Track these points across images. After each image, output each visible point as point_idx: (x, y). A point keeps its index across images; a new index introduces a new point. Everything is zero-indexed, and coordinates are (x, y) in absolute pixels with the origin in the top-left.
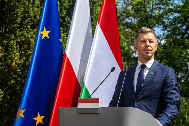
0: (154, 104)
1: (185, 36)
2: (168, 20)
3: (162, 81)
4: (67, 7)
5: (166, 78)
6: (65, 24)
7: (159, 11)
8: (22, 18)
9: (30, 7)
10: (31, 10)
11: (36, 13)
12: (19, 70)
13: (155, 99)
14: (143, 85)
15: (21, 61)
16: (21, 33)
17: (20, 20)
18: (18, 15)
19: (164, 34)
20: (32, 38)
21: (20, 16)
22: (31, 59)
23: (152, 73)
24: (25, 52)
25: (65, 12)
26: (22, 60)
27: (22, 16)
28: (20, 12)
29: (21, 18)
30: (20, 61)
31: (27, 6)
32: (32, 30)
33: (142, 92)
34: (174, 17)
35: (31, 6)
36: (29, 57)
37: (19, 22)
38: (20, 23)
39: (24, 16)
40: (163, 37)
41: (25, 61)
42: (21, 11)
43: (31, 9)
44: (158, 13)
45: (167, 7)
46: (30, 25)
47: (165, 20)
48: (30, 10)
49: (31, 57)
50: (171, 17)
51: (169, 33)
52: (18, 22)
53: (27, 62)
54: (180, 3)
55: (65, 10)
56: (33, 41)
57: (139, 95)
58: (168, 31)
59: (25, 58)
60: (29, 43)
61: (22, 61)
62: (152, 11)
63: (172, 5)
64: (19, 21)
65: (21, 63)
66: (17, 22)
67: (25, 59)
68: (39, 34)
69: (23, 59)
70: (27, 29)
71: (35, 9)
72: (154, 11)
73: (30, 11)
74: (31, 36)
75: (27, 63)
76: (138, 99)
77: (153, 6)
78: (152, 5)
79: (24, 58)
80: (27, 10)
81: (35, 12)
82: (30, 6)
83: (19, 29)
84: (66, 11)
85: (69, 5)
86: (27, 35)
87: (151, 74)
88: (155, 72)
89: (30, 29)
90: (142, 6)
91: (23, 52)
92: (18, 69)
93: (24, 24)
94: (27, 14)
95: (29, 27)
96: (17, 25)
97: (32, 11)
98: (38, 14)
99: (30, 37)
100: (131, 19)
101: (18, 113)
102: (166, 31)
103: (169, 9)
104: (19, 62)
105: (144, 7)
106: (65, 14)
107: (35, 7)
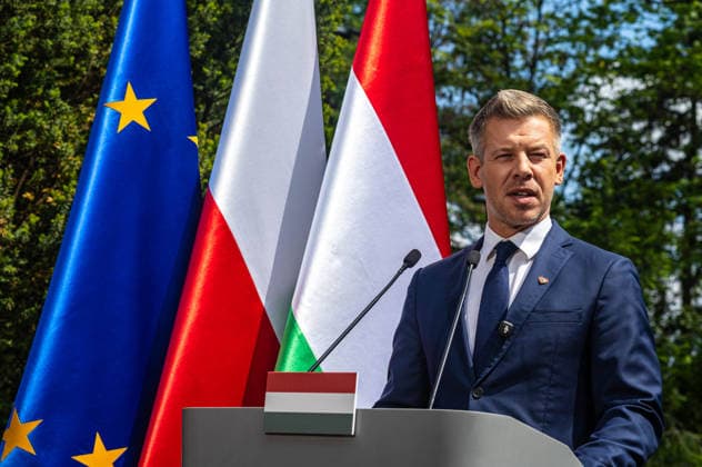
0: (549, 407)
1: (658, 170)
2: (596, 104)
3: (584, 315)
4: (211, 20)
5: (601, 302)
6: (201, 88)
7: (561, 69)
8: (29, 55)
9: (62, 13)
10: (66, 24)
11: (85, 38)
12: (10, 269)
13: (553, 386)
14: (506, 329)
15: (18, 232)
16: (24, 117)
17: (21, 64)
18: (15, 40)
19: (576, 158)
20: (66, 138)
21: (21, 45)
22: (60, 226)
23: (544, 280)
24: (39, 195)
25: (202, 39)
26: (25, 228)
27: (30, 47)
28: (24, 28)
29: (24, 54)
30: (14, 231)
31: (50, 6)
32: (68, 107)
33: (501, 354)
34: (619, 92)
35: (65, 10)
36: (54, 217)
37: (17, 73)
38: (20, 75)
39: (38, 46)
40: (573, 170)
41: (36, 231)
42: (25, 25)
43: (68, 19)
44: (556, 75)
45: (592, 52)
46: (62, 88)
47: (581, 102)
48: (62, 25)
49: (60, 219)
50: (607, 92)
51: (598, 154)
52: (14, 69)
53: (43, 235)
54: (644, 37)
55: (201, 31)
56: (71, 151)
57: (488, 370)
58: (594, 148)
59: (38, 218)
60: (54, 158)
61: (23, 233)
62: (532, 66)
63: (611, 47)
64: (18, 67)
65: (21, 238)
66: (7, 69)
67: (37, 223)
68: (108, 113)
69: (30, 225)
70: (47, 103)
71: (84, 20)
72: (540, 66)
73: (63, 30)
74: (63, 132)
75: (43, 239)
76: (485, 383)
77: (536, 46)
78: (531, 42)
79: (34, 219)
80: (49, 23)
81: (82, 35)
82: (62, 6)
83: (15, 102)
84: (206, 37)
85: (218, 12)
86: (46, 127)
87: (540, 284)
88: (557, 272)
89: (60, 102)
90: (494, 46)
91: (28, 195)
92: (8, 263)
93: (37, 82)
94: (51, 39)
95: (55, 92)
96: (8, 82)
97: (72, 29)
98: (96, 42)
99: (58, 133)
100: (448, 94)
101: (7, 432)
102: (584, 149)
103: (599, 59)
104: (12, 236)
105: (503, 50)
106: (202, 46)
107: (85, 14)
